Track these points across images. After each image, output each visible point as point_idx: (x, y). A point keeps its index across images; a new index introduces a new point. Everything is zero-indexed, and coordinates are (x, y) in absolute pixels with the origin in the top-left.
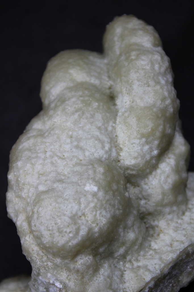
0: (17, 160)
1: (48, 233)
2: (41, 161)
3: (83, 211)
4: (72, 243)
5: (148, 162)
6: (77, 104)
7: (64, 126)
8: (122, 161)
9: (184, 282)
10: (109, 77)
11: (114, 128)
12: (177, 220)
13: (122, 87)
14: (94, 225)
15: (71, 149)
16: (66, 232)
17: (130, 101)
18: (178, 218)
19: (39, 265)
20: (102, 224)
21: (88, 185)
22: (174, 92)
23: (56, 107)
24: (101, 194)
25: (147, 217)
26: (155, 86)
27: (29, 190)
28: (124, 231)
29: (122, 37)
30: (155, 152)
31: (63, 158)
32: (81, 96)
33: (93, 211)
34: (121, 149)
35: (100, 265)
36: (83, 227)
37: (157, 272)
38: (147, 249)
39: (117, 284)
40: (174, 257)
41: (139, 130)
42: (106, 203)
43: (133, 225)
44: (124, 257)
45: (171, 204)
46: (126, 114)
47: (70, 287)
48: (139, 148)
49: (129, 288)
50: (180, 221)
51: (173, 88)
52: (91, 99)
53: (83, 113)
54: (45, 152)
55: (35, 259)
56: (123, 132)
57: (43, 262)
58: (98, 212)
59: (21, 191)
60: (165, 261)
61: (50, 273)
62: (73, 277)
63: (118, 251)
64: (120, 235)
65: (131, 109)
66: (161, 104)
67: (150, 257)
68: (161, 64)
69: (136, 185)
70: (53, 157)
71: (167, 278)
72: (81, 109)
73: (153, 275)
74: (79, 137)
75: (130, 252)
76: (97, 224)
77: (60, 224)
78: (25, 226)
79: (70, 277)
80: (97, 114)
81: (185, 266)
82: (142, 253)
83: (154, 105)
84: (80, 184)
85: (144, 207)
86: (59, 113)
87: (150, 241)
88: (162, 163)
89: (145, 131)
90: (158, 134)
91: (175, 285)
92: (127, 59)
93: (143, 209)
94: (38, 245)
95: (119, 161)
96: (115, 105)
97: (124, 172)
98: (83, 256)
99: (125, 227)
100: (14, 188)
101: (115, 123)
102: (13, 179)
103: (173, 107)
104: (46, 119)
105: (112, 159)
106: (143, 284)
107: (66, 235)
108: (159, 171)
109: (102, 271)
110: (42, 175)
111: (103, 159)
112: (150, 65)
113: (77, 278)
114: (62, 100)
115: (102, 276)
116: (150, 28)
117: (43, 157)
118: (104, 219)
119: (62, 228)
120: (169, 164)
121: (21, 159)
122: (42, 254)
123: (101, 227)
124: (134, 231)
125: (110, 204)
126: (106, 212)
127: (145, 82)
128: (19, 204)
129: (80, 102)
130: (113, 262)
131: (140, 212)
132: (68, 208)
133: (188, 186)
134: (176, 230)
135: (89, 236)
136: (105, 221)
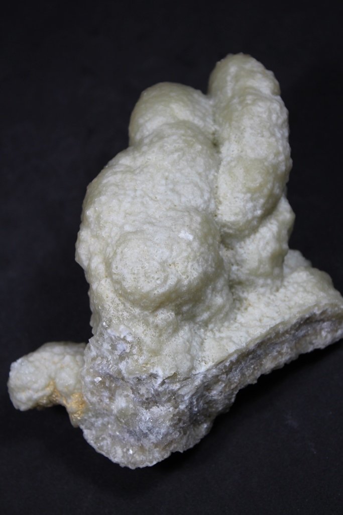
0: (100, 194)
1: (132, 277)
2: (129, 199)
3: (174, 259)
4: (158, 291)
5: (249, 222)
6: (178, 143)
7: (160, 165)
8: (219, 216)
9: (266, 367)
10: (214, 121)
11: (216, 178)
12: (269, 296)
13: (231, 134)
14: (184, 277)
15: (166, 192)
16: (153, 278)
17: (238, 150)
18: (271, 293)
19: (112, 314)
20: (193, 278)
21: (183, 232)
22: (288, 149)
23: (151, 143)
24: (196, 245)
25: (236, 286)
26: (269, 138)
27: (112, 229)
28: (212, 293)
29: (237, 78)
30: (259, 212)
31: (155, 200)
32: (183, 135)
33: (184, 262)
34: (220, 203)
35: (180, 326)
36: (171, 276)
37: (243, 345)
38: (232, 322)
39: (197, 350)
40: (263, 332)
41: (245, 183)
42: (200, 255)
43: (222, 290)
44: (206, 324)
45: (266, 276)
46: (233, 164)
47: (145, 343)
48: (242, 204)
49: (208, 357)
50: (272, 297)
51: (288, 145)
52: (194, 140)
53: (184, 154)
54: (135, 190)
55: (109, 307)
56: (226, 184)
57: (118, 311)
58: (190, 264)
59: (101, 229)
60: (252, 336)
61: (124, 325)
62: (151, 332)
63: (201, 316)
64: (207, 297)
65: (239, 159)
66: (274, 159)
67: (235, 329)
68: (279, 114)
69: (230, 247)
70: (143, 197)
71: (250, 356)
72: (181, 149)
73: (238, 347)
74: (175, 180)
75: (213, 320)
76: (188, 277)
77: (147, 268)
78: (102, 269)
79: (146, 332)
80: (198, 159)
81: (272, 348)
82: (226, 324)
83: (266, 159)
84: (174, 230)
85: (235, 274)
86: (156, 149)
87: (236, 314)
88: (263, 227)
89: (252, 185)
90: (266, 191)
91: (256, 368)
92: (241, 102)
93: (233, 276)
94: (116, 291)
95: (216, 216)
96: (219, 152)
97: (220, 229)
98: (165, 311)
99: (214, 289)
100: (92, 226)
101: (217, 172)
102: (92, 216)
103: (286, 166)
104: (137, 155)
105: (209, 211)
106: (225, 354)
107: (153, 281)
108: (258, 235)
109: (181, 333)
110: (130, 214)
111: (200, 209)
112: (267, 114)
113: (154, 334)
114: (159, 136)
115: (181, 338)
116: (270, 73)
117: (132, 195)
118: (196, 273)
119: (150, 272)
120: (270, 230)
121: (105, 194)
122: (118, 302)
123: (191, 280)
124: (222, 296)
125: (204, 258)
126: (199, 265)
127: (259, 131)
128: (96, 245)
129: (181, 141)
130: (194, 327)
131: (230, 279)
132: (158, 252)
133: (286, 262)
134: (268, 305)
135: (177, 287)
136: (196, 274)
